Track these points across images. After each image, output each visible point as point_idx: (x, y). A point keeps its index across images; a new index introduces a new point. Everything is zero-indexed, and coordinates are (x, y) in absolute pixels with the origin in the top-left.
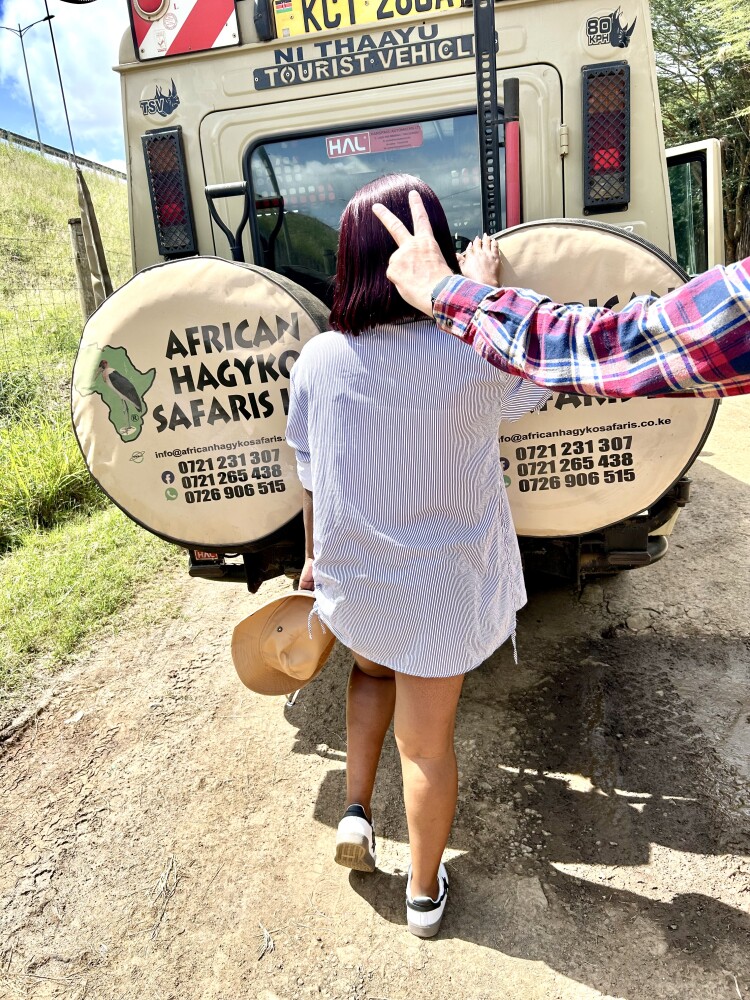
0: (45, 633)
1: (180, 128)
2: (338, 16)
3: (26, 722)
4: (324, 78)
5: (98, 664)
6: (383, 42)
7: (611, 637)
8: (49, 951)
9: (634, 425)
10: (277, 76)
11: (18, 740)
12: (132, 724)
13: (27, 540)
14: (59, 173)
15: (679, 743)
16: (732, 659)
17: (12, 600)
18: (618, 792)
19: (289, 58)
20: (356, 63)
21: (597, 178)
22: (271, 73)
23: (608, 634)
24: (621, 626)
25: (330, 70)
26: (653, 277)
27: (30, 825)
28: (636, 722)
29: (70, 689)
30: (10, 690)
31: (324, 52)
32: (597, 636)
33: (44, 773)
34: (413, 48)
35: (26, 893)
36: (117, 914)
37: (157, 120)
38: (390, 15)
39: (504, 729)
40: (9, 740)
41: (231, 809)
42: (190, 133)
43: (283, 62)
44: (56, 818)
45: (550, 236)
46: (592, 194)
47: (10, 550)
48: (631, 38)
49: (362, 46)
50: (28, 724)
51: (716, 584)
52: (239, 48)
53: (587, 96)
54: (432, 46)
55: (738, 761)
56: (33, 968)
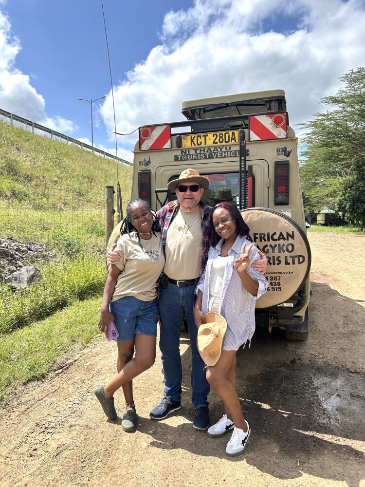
0: (79, 336)
1: (150, 170)
2: (201, 142)
3: (71, 363)
4: (195, 159)
5: (96, 349)
6: (214, 150)
7: (294, 363)
8: (76, 423)
9: (281, 273)
10: (181, 158)
11: (67, 368)
12: (107, 368)
13: (74, 303)
14: (99, 160)
15: (308, 399)
16: (340, 375)
17: (68, 323)
18: (279, 410)
19: (185, 153)
20: (205, 156)
21: (279, 195)
22: (179, 156)
23: (293, 362)
24: (299, 359)
25: (197, 157)
26: (287, 227)
27: (71, 392)
28: (293, 391)
29: (86, 355)
30: (65, 353)
31: (196, 152)
32: (288, 362)
33: (76, 379)
34: (223, 153)
35: (70, 408)
36: (98, 417)
37: (143, 167)
38: (217, 143)
39: (242, 386)
40: (65, 368)
41: (139, 395)
42: (153, 172)
43: (183, 154)
44: (79, 391)
45: (256, 213)
46: (277, 199)
47: (68, 306)
48: (290, 154)
49: (207, 151)
50: (71, 364)
51: (342, 349)
52: (170, 149)
53: (276, 170)
54: (229, 152)
55: (328, 407)
56: (71, 426)
